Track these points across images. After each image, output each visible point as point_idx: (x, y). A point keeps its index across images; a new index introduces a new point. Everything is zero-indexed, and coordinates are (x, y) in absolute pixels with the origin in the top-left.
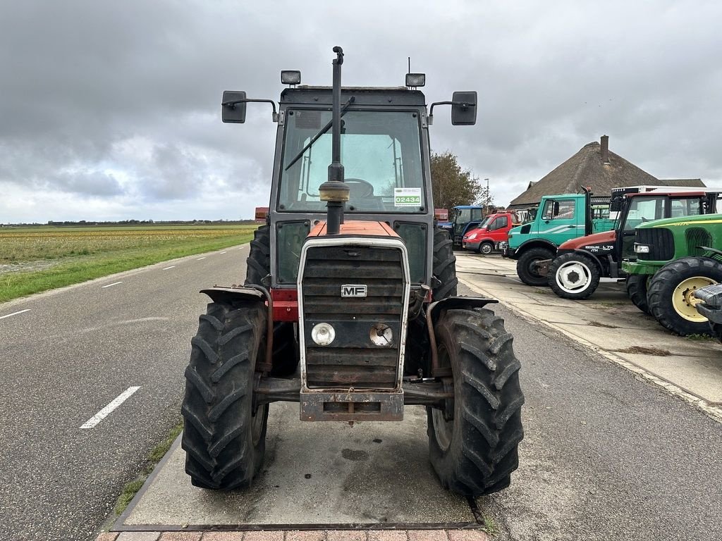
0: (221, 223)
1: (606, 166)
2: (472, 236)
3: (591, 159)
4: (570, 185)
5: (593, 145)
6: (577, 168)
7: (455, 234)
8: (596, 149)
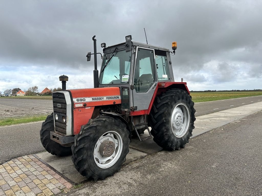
0: (245, 91)
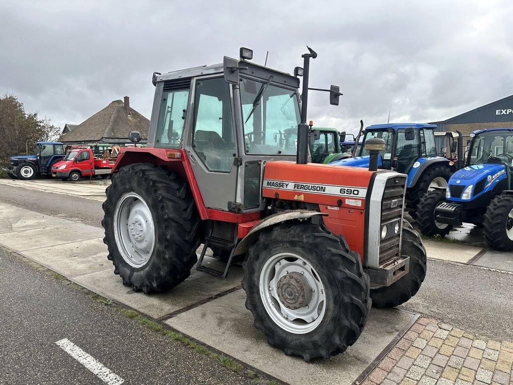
1: (129, 117)
2: (62, 167)
3: (119, 111)
4: (107, 129)
5: (119, 102)
6: (110, 117)
7: (40, 166)
8: (121, 105)
